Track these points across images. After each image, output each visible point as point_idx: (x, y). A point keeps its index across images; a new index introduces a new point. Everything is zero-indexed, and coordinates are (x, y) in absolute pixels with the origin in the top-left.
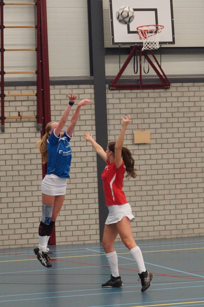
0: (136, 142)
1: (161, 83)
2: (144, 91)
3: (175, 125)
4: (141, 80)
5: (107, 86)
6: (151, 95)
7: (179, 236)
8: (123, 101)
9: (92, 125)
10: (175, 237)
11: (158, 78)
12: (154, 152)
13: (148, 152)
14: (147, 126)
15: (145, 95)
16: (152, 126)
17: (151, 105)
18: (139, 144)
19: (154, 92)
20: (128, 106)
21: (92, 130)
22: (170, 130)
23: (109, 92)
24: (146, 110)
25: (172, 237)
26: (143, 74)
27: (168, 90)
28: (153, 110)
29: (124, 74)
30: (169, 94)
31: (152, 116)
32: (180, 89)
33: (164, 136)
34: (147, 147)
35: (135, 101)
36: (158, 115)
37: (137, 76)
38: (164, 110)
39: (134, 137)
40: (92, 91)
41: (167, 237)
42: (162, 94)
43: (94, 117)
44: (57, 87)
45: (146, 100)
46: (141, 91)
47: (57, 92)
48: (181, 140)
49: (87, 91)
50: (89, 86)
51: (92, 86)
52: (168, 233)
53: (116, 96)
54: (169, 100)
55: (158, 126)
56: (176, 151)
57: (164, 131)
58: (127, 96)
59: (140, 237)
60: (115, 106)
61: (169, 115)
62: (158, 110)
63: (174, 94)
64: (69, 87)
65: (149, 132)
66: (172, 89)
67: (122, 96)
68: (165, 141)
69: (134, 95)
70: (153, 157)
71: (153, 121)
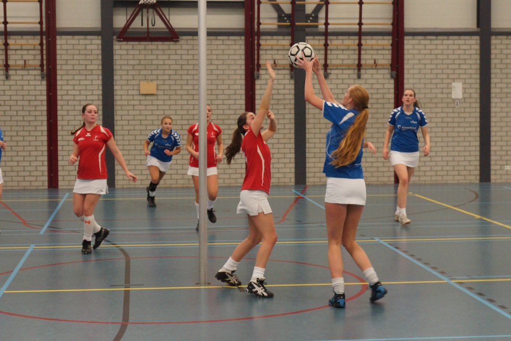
0: (142, 92)
1: (169, 36)
2: (153, 43)
3: (184, 77)
4: (148, 32)
5: (115, 37)
6: (160, 47)
7: (185, 186)
8: (131, 52)
9: (98, 75)
10: (181, 186)
11: (168, 30)
12: (161, 102)
13: (155, 102)
14: (155, 77)
15: (154, 47)
16: (160, 77)
17: (160, 57)
18: (146, 95)
19: (163, 44)
20: (136, 57)
21: (98, 80)
22: (178, 82)
23: (117, 43)
24: (154, 62)
25: (178, 186)
26: (150, 26)
27: (178, 43)
28: (161, 62)
29: (132, 26)
30: (179, 47)
31: (160, 67)
32: (190, 42)
33: (173, 87)
34: (155, 98)
35: (143, 52)
36: (167, 67)
37: (144, 29)
38: (173, 62)
39: (139, 87)
40: (99, 42)
41: (173, 186)
42: (172, 47)
43: (100, 67)
44: (63, 37)
45: (155, 52)
46: (150, 43)
47: (64, 42)
48: (190, 92)
49: (94, 42)
50: (96, 37)
51: (100, 37)
52: (173, 182)
53: (123, 47)
54: (178, 52)
55: (167, 77)
56: (185, 102)
57: (172, 82)
58: (135, 47)
59: (144, 185)
60: (123, 57)
61: (178, 67)
62: (166, 62)
63: (184, 47)
64: (76, 37)
65: (155, 83)
66: (182, 42)
67: (130, 47)
68: (173, 92)
69: (143, 47)
70: (160, 107)
71: (162, 72)
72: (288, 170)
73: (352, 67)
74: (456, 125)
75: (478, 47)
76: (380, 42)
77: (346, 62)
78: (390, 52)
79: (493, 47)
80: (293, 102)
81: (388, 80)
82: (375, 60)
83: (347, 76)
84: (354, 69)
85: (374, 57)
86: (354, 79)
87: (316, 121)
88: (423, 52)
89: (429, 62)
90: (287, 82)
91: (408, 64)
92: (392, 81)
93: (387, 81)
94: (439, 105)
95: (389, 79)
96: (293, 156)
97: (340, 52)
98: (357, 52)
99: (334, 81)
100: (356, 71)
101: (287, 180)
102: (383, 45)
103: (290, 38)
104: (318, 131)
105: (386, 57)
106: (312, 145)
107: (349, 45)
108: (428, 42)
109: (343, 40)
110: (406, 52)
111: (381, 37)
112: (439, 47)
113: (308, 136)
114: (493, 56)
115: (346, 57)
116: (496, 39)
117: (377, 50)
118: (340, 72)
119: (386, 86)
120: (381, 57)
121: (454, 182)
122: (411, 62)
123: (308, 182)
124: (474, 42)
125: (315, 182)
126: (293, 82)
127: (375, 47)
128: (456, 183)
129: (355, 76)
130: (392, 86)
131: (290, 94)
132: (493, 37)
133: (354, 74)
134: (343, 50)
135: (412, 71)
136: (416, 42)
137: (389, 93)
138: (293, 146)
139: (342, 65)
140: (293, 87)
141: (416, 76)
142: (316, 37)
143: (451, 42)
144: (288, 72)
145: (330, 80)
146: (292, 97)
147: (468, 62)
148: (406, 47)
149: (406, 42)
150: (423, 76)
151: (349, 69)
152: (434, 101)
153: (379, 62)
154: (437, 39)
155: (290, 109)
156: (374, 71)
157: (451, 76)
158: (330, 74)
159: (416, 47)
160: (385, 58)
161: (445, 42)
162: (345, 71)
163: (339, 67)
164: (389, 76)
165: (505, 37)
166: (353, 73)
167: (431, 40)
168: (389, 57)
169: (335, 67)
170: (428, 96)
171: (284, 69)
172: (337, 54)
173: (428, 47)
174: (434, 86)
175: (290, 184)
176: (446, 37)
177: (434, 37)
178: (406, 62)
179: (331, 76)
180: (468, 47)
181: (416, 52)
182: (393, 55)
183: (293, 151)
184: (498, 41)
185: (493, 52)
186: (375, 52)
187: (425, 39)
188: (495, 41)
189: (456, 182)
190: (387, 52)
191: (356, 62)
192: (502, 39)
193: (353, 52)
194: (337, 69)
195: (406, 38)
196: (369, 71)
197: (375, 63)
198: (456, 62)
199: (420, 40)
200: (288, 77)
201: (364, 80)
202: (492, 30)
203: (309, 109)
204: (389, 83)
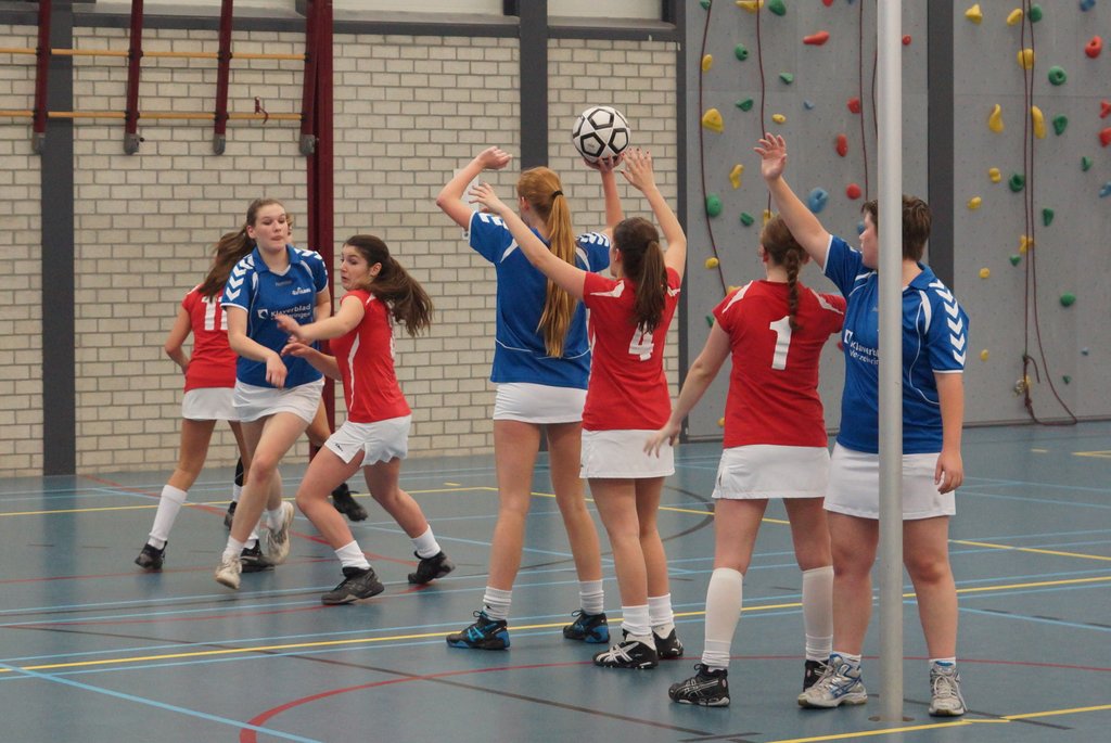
72: (24, 432)
73: (200, 122)
74: (464, 289)
75: (515, 69)
76: (271, 49)
77: (180, 106)
78: (300, 78)
79: (551, 69)
80: (37, 223)
81: (291, 160)
82: (257, 102)
83: (183, 149)
84: (203, 128)
85: (256, 92)
86: (203, 156)
87: (102, 281)
88: (380, 80)
89: (395, 109)
90: (21, 163)
91: (342, 113)
92: (303, 164)
93: (288, 164)
94: (421, 234)
95: (294, 157)
96: (38, 387)
97: (165, 77)
98: (214, 77)
99: (148, 163)
100: (210, 134)
101: (23, 462)
102: (279, 58)
103: (35, 30)
104: (106, 310)
105: (286, 92)
106: (90, 355)
107: (188, 56)
108: (392, 52)
109: (172, 40)
110: (336, 79)
111: (272, 35)
112: (421, 66)
113: (79, 326)
114: (552, 96)
115: (181, 90)
116: (559, 47)
117: (264, 71)
118: (164, 134)
119: (288, 178)
120: (272, 93)
121: (460, 453)
122: (349, 108)
123: (81, 466)
124: (503, 54)
125: (98, 466)
126: (36, 163)
127: (255, 64)
128: (464, 457)
129: (207, 148)
130: (302, 178)
131: (29, 200)
132: (552, 43)
133: (203, 141)
134: (172, 70)
135: (352, 136)
136: (363, 51)
137: (295, 198)
138: (37, 357)
139: (171, 115)
140: (36, 178)
141: (363, 150)
142: (101, 31)
143: (449, 53)
144: (22, 133)
145: (139, 158)
146: (36, 208)
147: (491, 110)
148: (337, 65)
149: (336, 50)
150: (380, 150)
151: (189, 126)
152: (408, 221)
153: (270, 107)
154: (414, 45)
155: (30, 246)
156: (256, 135)
157: (450, 151)
158: (142, 140)
159: (364, 65)
160: (285, 96)
161: (435, 53)
162: (180, 134)
163: (162, 121)
164: (293, 149)
165: (579, 42)
166: (201, 139)
167: (400, 45)
168: (298, 93)
169: (153, 122)
170: (394, 206)
171: (12, 124)
172: (157, 83)
173: (393, 66)
174: (409, 179)
175: (30, 473)
176: (437, 40)
177: (407, 39)
178: (337, 107)
179: (144, 148)
180: (491, 68)
181: (363, 79)
182: (307, 86)
183: (38, 372)
184: (563, 55)
185: (553, 82)
186: (257, 78)
187: (385, 44)
188: (557, 52)
189: (466, 452)
190: (287, 79)
191: (211, 106)
192: (572, 49)
193: (198, 77)
194: (157, 126)
195: (337, 38)
196: (242, 134)
197: (257, 109)
198: (463, 110)
199: (372, 44)
200: (25, 147)
201: (231, 159)
202: (550, 23)
203: (80, 245)
204: (294, 170)
